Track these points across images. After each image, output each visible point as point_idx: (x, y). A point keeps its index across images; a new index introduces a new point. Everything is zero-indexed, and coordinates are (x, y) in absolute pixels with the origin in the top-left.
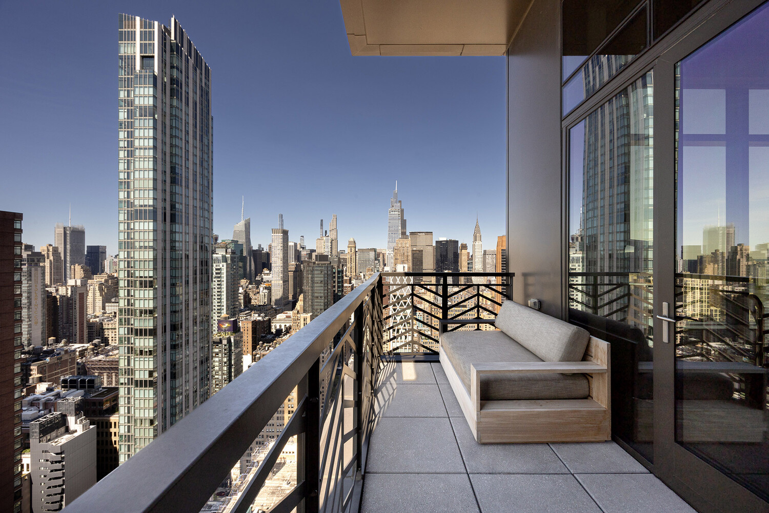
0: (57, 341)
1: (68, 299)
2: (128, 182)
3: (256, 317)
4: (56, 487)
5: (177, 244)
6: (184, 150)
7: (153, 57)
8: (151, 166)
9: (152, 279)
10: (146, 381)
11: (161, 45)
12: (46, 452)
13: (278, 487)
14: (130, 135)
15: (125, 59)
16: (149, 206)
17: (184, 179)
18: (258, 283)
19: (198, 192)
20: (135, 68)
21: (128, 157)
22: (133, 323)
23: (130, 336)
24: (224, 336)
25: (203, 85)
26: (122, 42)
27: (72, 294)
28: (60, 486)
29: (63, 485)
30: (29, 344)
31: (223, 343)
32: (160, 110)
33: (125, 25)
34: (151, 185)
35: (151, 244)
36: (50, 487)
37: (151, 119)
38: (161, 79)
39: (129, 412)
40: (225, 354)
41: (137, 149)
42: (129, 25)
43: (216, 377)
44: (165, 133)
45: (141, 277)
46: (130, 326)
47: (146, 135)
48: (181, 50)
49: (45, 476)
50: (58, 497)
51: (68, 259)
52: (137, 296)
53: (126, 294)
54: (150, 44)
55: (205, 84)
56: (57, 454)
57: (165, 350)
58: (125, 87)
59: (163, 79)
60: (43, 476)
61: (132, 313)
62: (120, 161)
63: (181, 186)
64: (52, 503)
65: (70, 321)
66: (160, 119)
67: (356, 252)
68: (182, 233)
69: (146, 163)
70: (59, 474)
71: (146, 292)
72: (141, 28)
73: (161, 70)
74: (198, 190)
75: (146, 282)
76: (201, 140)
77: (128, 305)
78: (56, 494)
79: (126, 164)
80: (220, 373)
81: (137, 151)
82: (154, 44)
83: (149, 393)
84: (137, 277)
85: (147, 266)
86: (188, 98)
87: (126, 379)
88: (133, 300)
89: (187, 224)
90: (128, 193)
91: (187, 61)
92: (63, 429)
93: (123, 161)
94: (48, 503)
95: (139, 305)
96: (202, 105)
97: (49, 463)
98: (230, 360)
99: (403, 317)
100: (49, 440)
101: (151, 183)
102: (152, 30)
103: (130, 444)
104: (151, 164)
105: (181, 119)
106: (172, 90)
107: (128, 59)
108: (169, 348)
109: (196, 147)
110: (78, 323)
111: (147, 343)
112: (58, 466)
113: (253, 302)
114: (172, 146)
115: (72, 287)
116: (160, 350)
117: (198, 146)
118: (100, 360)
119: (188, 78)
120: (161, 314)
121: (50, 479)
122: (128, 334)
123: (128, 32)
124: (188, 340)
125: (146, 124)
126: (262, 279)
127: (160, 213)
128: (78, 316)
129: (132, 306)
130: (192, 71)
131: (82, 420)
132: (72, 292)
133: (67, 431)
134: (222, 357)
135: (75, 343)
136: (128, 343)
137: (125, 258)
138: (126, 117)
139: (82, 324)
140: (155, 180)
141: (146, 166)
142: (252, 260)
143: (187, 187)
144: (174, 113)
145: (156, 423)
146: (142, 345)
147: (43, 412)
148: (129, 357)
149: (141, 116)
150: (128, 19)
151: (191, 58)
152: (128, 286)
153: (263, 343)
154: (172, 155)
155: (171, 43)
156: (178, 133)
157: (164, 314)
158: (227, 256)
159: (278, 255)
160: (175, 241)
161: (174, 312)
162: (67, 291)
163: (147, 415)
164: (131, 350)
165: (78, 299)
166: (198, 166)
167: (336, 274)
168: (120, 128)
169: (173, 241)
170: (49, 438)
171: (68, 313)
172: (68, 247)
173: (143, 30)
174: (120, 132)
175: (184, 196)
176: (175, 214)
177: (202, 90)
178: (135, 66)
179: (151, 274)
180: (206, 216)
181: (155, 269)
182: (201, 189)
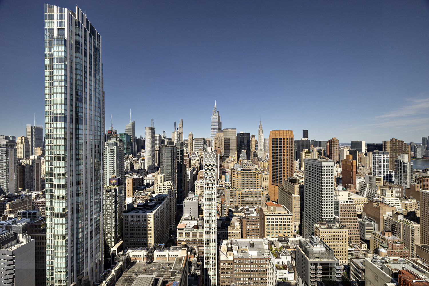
0: (24, 190)
1: (31, 166)
2: (50, 100)
3: (135, 176)
4: (10, 274)
5: (80, 136)
6: (83, 82)
7: (64, 29)
8: (63, 91)
9: (64, 156)
10: (61, 214)
11: (69, 22)
12: (5, 254)
13: (130, 277)
14: (51, 73)
15: (48, 30)
16: (62, 114)
17: (83, 99)
18: (139, 157)
19: (93, 106)
20: (54, 35)
21: (50, 86)
22: (53, 181)
23: (52, 188)
24: (113, 187)
25: (96, 46)
26: (46, 20)
27: (32, 164)
28: (12, 274)
29: (14, 273)
30: (8, 192)
31: (112, 191)
32: (69, 59)
33: (48, 11)
34: (63, 102)
35: (63, 136)
36: (7, 275)
37: (63, 64)
38: (69, 42)
39: (51, 232)
40: (113, 198)
41: (55, 81)
42: (50, 11)
43: (108, 210)
44: (72, 73)
45: (58, 155)
46: (52, 183)
47: (60, 73)
48: (82, 25)
49: (4, 268)
50: (11, 280)
51: (34, 144)
52: (55, 165)
53: (50, 165)
54: (62, 21)
55: (98, 44)
56: (11, 256)
57: (73, 196)
58: (48, 46)
59: (70, 41)
60: (2, 268)
61: (53, 175)
62: (46, 88)
63: (82, 102)
64: (8, 283)
65: (31, 179)
66: (69, 64)
67: (193, 140)
68: (82, 129)
69: (60, 89)
70: (12, 267)
71: (61, 163)
72: (57, 12)
73: (69, 36)
74: (93, 105)
75: (60, 157)
76: (95, 77)
77: (51, 171)
78: (10, 279)
79: (49, 90)
80: (110, 208)
81: (55, 82)
82: (64, 21)
83: (63, 221)
84: (55, 155)
85: (61, 149)
86: (86, 53)
87: (50, 213)
88: (53, 168)
89: (86, 124)
90: (50, 106)
91: (86, 31)
92: (15, 241)
93: (47, 88)
94: (6, 284)
95: (57, 171)
96: (95, 56)
97: (6, 261)
98: (116, 201)
99: (211, 177)
100: (7, 248)
101: (63, 101)
102: (63, 13)
103: (52, 250)
104: (63, 90)
105: (82, 64)
106: (76, 47)
107: (50, 30)
108: (75, 195)
109: (92, 81)
110: (36, 180)
111: (61, 192)
112: (11, 262)
113: (135, 168)
114: (76, 80)
115: (32, 159)
116: (69, 196)
117: (93, 80)
118: (42, 201)
119: (86, 41)
120: (69, 176)
121: (7, 270)
122: (51, 187)
123: (50, 14)
124: (87, 191)
125: (60, 67)
126: (141, 155)
127: (69, 118)
128: (36, 176)
129: (53, 171)
130: (88, 37)
131: (26, 236)
132: (32, 162)
133: (18, 242)
134: (111, 199)
135: (34, 191)
136: (51, 193)
137: (49, 144)
138: (49, 63)
139: (38, 180)
140: (65, 99)
141: (60, 91)
142: (136, 144)
143: (86, 103)
144: (77, 61)
145: (67, 238)
146: (58, 193)
147: (5, 231)
148: (51, 200)
149: (57, 62)
150: (50, 7)
151: (88, 30)
152: (51, 160)
153: (138, 191)
154: (76, 85)
155: (75, 21)
156: (80, 72)
157: (72, 176)
158: (117, 142)
159: (149, 142)
160: (78, 134)
161: (78, 175)
162: (29, 162)
163: (61, 233)
164: (52, 196)
165: (36, 167)
166: (93, 91)
167: (179, 152)
168: (46, 70)
169: (77, 134)
170: (6, 246)
171: (30, 174)
172: (34, 137)
173: (58, 13)
174: (46, 72)
175: (83, 108)
176: (78, 119)
177: (95, 48)
178: (54, 34)
179: (63, 153)
180: (98, 120)
181: (66, 150)
182: (95, 104)
